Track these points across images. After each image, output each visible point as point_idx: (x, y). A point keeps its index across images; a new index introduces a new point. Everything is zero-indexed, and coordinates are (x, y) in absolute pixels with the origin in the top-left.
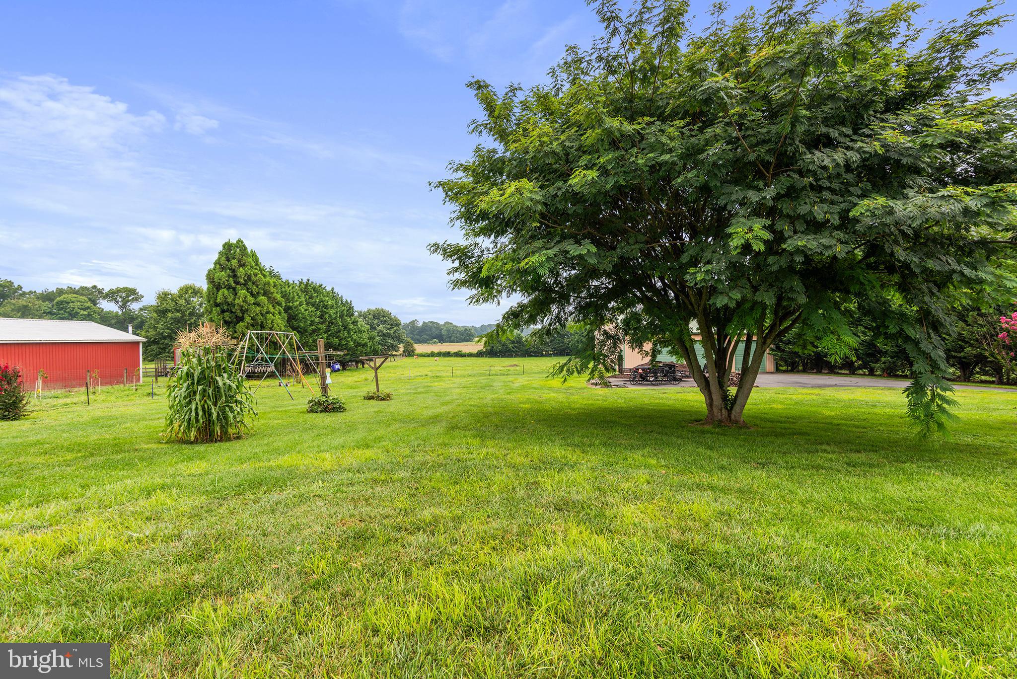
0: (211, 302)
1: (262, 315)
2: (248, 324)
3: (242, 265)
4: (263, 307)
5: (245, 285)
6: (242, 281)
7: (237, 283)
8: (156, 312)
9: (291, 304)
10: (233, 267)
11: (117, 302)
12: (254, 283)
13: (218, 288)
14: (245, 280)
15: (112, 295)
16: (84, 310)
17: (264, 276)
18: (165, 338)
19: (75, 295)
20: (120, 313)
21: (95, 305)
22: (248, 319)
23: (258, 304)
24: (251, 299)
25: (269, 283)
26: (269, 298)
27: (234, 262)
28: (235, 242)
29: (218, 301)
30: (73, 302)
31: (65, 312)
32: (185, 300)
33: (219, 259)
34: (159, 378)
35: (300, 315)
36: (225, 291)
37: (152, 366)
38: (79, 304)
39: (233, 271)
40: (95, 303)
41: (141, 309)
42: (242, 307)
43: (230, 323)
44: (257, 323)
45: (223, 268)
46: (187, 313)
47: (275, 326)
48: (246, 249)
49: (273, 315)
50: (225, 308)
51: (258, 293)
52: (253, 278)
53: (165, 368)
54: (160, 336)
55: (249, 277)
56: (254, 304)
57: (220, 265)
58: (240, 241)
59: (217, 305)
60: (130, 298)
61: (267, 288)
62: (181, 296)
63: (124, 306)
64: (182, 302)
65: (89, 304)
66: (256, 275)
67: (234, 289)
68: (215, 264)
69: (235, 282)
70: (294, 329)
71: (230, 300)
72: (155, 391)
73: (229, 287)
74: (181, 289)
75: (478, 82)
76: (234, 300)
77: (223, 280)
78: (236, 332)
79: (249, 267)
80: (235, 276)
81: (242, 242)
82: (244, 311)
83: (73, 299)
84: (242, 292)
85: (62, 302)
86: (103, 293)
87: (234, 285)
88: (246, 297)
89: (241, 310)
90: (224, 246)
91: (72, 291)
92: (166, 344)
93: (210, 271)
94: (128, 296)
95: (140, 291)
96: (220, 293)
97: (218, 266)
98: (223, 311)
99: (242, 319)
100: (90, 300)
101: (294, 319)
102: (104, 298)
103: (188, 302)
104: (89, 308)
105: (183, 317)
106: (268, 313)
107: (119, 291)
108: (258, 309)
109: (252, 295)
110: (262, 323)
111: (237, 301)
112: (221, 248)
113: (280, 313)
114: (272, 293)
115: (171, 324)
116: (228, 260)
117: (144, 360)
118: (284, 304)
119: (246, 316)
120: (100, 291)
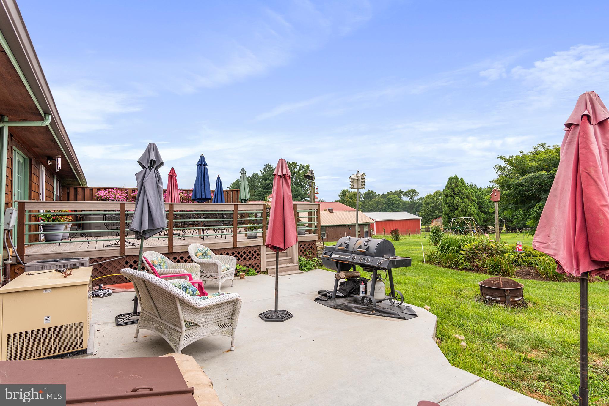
0: (445, 203)
1: (466, 207)
2: (460, 211)
3: (456, 186)
4: (466, 203)
5: (458, 194)
6: (456, 193)
7: (455, 194)
8: (425, 204)
9: (481, 200)
10: (453, 188)
11: (408, 197)
12: (462, 193)
13: (447, 196)
14: (458, 193)
15: (407, 194)
16: (397, 201)
17: (467, 189)
18: (428, 215)
19: (393, 195)
20: (410, 201)
21: (400, 199)
22: (459, 209)
23: (464, 202)
24: (461, 201)
25: (469, 193)
26: (469, 199)
27: (453, 185)
28: (454, 177)
29: (447, 202)
30: (393, 198)
31: (390, 203)
32: (436, 198)
33: (447, 184)
34: (427, 233)
35: (485, 206)
36: (450, 198)
37: (424, 227)
38: (395, 199)
39: (453, 189)
40: (400, 198)
41: (418, 199)
42: (457, 204)
43: (453, 211)
44: (464, 210)
45: (449, 188)
46: (437, 204)
47: (472, 211)
48: (458, 179)
49: (471, 207)
50: (450, 205)
51: (464, 197)
52: (462, 191)
53: (429, 228)
54: (427, 215)
55: (460, 191)
56: (462, 202)
57: (448, 187)
58: (456, 176)
59: (447, 204)
60: (414, 194)
61: (468, 194)
62: (434, 196)
63: (411, 198)
64: (435, 199)
65: (398, 199)
66: (463, 189)
67: (454, 197)
68: (446, 186)
69: (454, 194)
70: (482, 212)
71: (452, 201)
72: (426, 237)
73: (451, 196)
74: (434, 193)
75: (500, 156)
76: (454, 201)
77: (449, 193)
78: (455, 215)
79: (459, 187)
80: (454, 191)
81: (457, 176)
82: (457, 206)
83: (393, 197)
84: (457, 198)
85: (389, 198)
86: (403, 193)
87: (453, 195)
88: (458, 200)
89: (457, 205)
90: (449, 179)
91: (392, 193)
92: (429, 218)
93: (444, 190)
94: (413, 194)
95: (418, 191)
96: (448, 199)
97: (447, 188)
98: (449, 206)
99: (457, 209)
100: (399, 196)
101: (482, 207)
102: (404, 195)
103: (437, 199)
104: (398, 200)
105: (436, 205)
106: (468, 206)
107: (409, 191)
108: (464, 204)
109: (461, 198)
110: (466, 210)
111: (455, 202)
112: (448, 180)
113: (474, 205)
114: (470, 197)
115: (431, 209)
116: (451, 184)
117: (422, 226)
118: (477, 201)
119: (458, 207)
120: (402, 192)
